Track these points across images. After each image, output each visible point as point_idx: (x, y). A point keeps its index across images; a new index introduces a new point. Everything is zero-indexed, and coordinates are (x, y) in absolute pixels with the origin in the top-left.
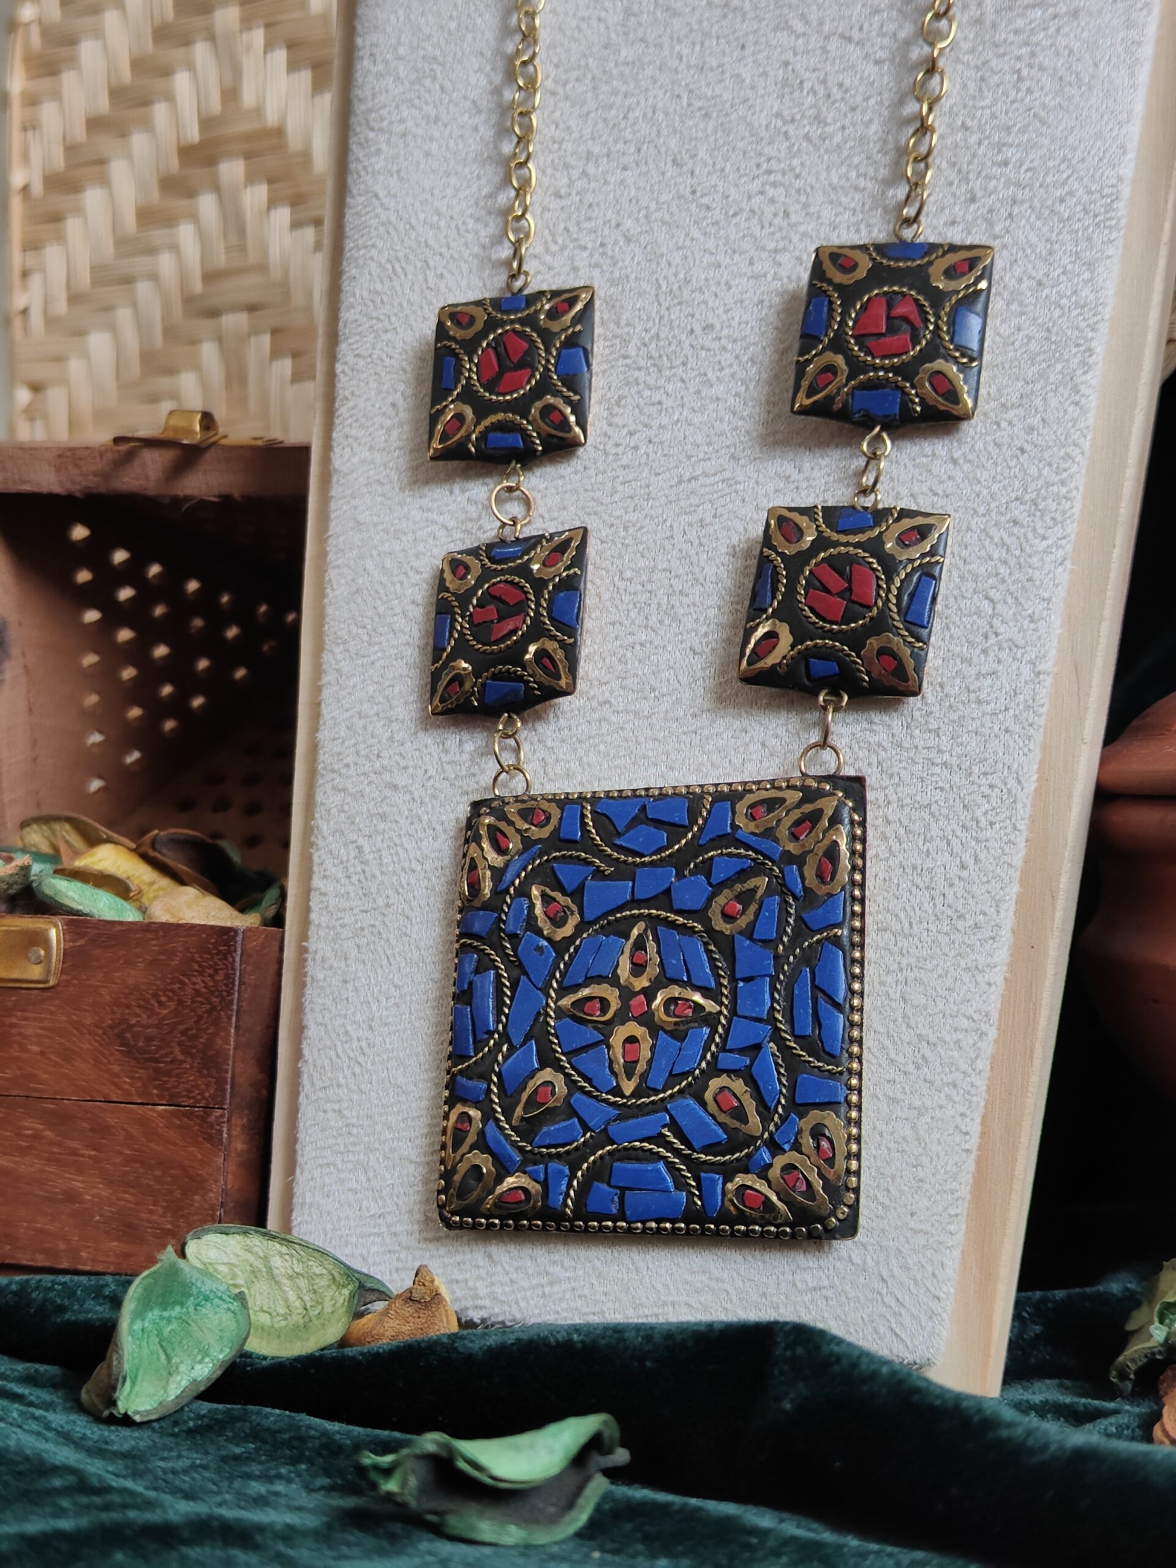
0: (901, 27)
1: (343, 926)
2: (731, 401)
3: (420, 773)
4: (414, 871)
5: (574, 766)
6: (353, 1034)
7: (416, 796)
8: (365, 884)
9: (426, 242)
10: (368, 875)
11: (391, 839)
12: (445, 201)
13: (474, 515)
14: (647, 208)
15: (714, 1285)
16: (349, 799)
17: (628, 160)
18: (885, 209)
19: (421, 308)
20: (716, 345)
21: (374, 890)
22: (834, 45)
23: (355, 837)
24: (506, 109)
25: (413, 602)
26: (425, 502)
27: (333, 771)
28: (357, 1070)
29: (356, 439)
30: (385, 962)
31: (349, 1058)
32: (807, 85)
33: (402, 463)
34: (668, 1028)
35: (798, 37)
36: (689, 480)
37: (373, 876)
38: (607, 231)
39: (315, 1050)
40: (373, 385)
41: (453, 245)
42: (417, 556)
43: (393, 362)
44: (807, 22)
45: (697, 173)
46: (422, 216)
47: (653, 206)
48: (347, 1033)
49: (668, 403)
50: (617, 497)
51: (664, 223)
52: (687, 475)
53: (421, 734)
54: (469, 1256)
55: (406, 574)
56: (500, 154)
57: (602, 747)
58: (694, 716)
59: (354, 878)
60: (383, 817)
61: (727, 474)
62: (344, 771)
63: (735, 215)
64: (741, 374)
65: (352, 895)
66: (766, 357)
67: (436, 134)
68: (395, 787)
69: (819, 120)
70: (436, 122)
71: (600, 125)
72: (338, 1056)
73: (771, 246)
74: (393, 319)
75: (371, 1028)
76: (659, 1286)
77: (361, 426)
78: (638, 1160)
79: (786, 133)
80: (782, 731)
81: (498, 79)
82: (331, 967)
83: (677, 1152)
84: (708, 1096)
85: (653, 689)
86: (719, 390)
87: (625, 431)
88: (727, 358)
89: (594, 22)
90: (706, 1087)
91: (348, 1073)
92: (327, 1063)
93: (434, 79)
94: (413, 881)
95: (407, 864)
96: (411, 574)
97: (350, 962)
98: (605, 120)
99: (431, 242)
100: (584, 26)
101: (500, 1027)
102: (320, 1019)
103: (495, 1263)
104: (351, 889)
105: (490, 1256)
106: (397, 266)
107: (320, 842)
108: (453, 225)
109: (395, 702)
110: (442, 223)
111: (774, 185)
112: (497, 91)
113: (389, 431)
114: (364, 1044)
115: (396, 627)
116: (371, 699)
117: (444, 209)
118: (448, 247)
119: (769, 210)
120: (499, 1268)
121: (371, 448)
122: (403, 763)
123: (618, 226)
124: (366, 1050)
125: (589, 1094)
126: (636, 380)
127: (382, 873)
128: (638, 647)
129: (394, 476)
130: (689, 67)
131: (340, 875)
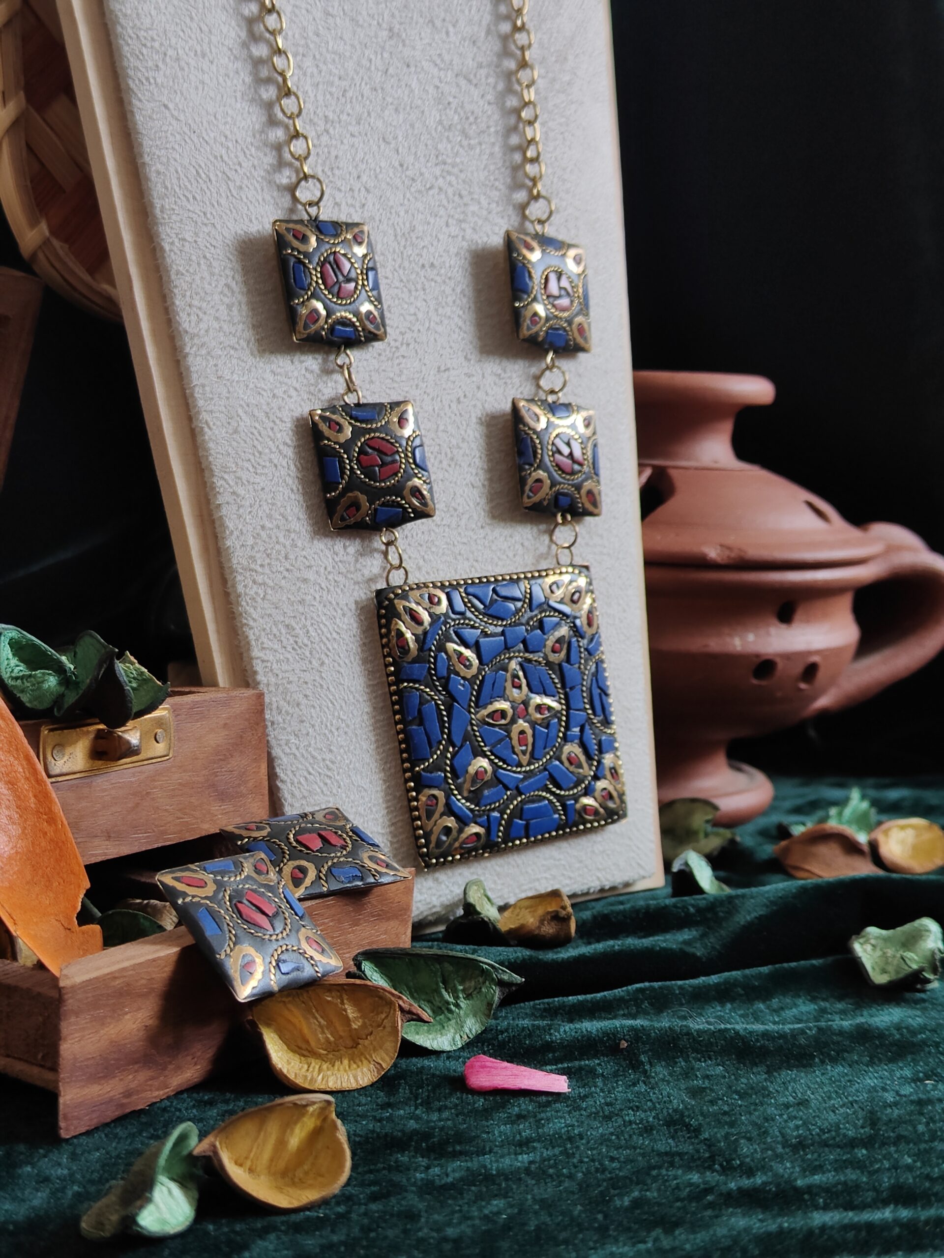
0: (496, 83)
1: (290, 682)
2: (456, 319)
3: (322, 570)
4: (335, 639)
5: (421, 562)
6: (319, 758)
7: (323, 585)
8: (299, 652)
9: (221, 157)
10: (300, 644)
11: (312, 618)
12: (228, 127)
13: (312, 381)
14: (375, 170)
15: (557, 863)
16: (269, 591)
17: (354, 129)
18: (514, 206)
19: (231, 211)
20: (438, 279)
21: (308, 654)
22: (463, 82)
23: (282, 619)
24: (257, 63)
25: (285, 444)
26: (274, 367)
27: (250, 570)
28: (328, 781)
29: (200, 308)
30: (330, 705)
31: (320, 773)
32: (453, 106)
33: (249, 334)
34: (539, 722)
35: (440, 69)
36: (445, 370)
37: (306, 645)
38: (352, 181)
39: (289, 773)
40: (203, 267)
41: (243, 164)
42: (279, 409)
43: (218, 251)
44: (442, 60)
45: (400, 151)
46: (212, 135)
47: (378, 170)
48: (313, 757)
49: (420, 315)
50: (404, 378)
51: (388, 184)
52: (443, 368)
53: (315, 542)
54: (425, 884)
55: (273, 421)
56: (261, 99)
57: (434, 549)
58: (482, 527)
59: (289, 648)
60: (302, 602)
61: (466, 370)
62: (260, 569)
63: (430, 188)
64: (458, 302)
65: (291, 660)
66: (469, 292)
67: (205, 68)
68: (305, 581)
69: (464, 133)
70: (203, 57)
71: (328, 96)
72: (310, 774)
73: (457, 216)
74: (209, 215)
75: (331, 751)
76: (530, 871)
77: (202, 299)
78: (533, 802)
79: (448, 138)
80: (530, 536)
81: (244, 34)
82: (287, 713)
83: (553, 793)
84: (564, 757)
85: (455, 510)
86: (448, 310)
87: (398, 331)
88: (448, 290)
89: (304, 12)
90: (561, 752)
91: (322, 785)
92: (302, 780)
93: (192, 18)
94: (336, 646)
95: (329, 635)
96: (278, 422)
97: (302, 707)
98: (331, 94)
99: (226, 158)
100: (297, 11)
101: (445, 736)
102: (288, 751)
103: (440, 883)
104: (289, 656)
105: (437, 880)
106: (201, 171)
107: (251, 623)
108: (239, 148)
109: (290, 518)
110: (230, 145)
111: (449, 173)
112: (245, 45)
113: (229, 307)
114: (328, 762)
115: (276, 461)
116: (269, 517)
117: (228, 133)
118: (240, 164)
119: (450, 191)
120: (443, 886)
121: (217, 319)
122: (307, 564)
123: (359, 177)
124: (331, 765)
125: (505, 769)
126: (397, 295)
127: (312, 642)
128: (440, 482)
129: (243, 343)
130: (377, 69)
131: (276, 647)
